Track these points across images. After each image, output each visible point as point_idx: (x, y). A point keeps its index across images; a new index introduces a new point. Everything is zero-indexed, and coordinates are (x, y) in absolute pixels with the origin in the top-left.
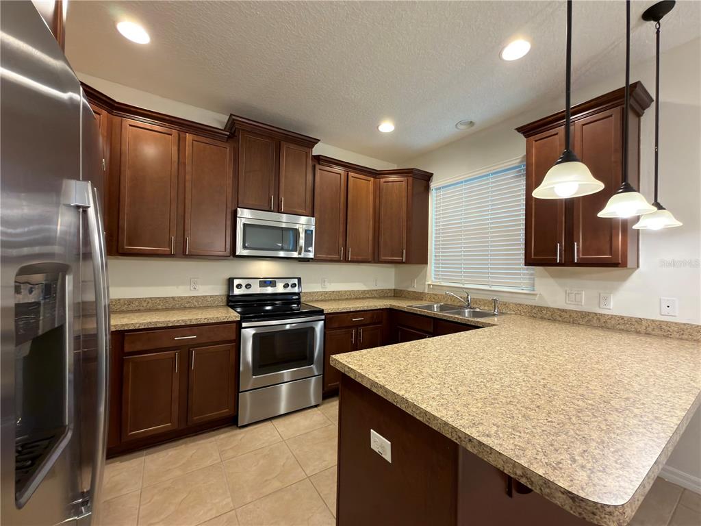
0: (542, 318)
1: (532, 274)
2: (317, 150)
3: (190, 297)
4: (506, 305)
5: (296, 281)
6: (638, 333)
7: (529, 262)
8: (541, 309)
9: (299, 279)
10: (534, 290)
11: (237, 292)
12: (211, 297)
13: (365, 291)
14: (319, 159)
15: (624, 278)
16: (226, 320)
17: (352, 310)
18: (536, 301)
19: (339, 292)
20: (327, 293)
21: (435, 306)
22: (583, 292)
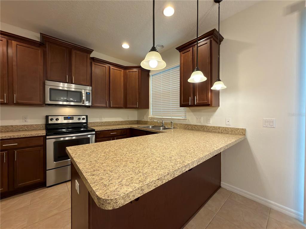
0: (188, 129)
1: (185, 111)
2: (92, 55)
3: (23, 125)
4: (177, 124)
5: (85, 117)
6: (219, 133)
7: (181, 106)
8: (188, 125)
9: (87, 116)
10: (186, 118)
11: (50, 122)
12: (36, 125)
13: (122, 121)
14: (93, 59)
15: (215, 111)
16: (37, 135)
17: (110, 129)
18: (186, 122)
19: (109, 122)
20: (102, 122)
21: (150, 126)
22: (202, 118)
